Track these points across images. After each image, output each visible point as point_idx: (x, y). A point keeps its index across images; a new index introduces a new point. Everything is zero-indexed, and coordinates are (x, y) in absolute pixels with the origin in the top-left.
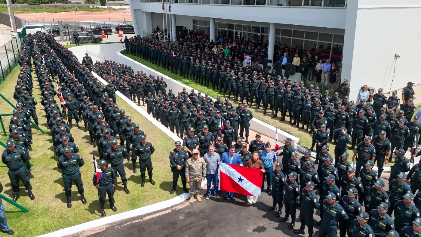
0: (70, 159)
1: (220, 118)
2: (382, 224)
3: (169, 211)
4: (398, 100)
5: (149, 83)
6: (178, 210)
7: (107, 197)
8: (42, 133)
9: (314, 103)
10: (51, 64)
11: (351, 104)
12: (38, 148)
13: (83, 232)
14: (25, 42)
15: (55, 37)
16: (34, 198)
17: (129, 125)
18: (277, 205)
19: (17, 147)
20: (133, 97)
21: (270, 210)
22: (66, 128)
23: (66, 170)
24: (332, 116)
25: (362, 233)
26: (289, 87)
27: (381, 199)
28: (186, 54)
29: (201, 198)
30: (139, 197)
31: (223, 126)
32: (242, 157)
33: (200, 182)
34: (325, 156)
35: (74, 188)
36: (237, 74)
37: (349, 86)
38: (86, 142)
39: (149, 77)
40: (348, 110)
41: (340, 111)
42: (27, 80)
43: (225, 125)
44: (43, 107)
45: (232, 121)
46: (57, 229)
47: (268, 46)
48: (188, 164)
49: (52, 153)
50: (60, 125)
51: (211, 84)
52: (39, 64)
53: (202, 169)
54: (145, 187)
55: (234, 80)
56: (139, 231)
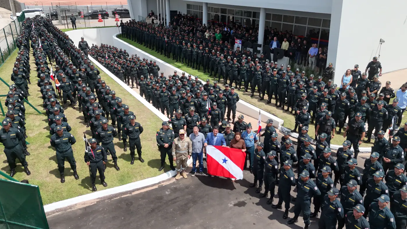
0: (62, 137)
1: (207, 101)
2: (351, 200)
3: (156, 187)
4: (379, 83)
5: (142, 66)
6: (165, 186)
7: (98, 174)
8: (38, 113)
9: (299, 87)
10: (48, 47)
11: (333, 87)
12: (34, 127)
13: (75, 205)
14: (23, 26)
15: (53, 21)
16: (30, 174)
17: (119, 107)
18: (258, 182)
19: (13, 126)
20: (127, 80)
21: (251, 187)
22: (60, 108)
23: (59, 148)
24: (315, 99)
25: (332, 207)
26: (275, 71)
27: (354, 177)
28: (179, 38)
29: (187, 175)
30: (128, 173)
31: (210, 107)
32: (226, 137)
33: (186, 160)
34: (304, 136)
35: (67, 165)
36: (226, 59)
37: (334, 70)
38: (80, 122)
39: (143, 61)
40: (330, 93)
41: (323, 94)
42: (25, 62)
43: (212, 107)
44: (39, 88)
45: (219, 103)
46: (51, 203)
47: (258, 30)
48: (175, 144)
49: (48, 133)
50: (54, 106)
51: (202, 68)
52: (36, 47)
53: (188, 148)
54: (134, 165)
55: (223, 63)
56: (127, 204)
